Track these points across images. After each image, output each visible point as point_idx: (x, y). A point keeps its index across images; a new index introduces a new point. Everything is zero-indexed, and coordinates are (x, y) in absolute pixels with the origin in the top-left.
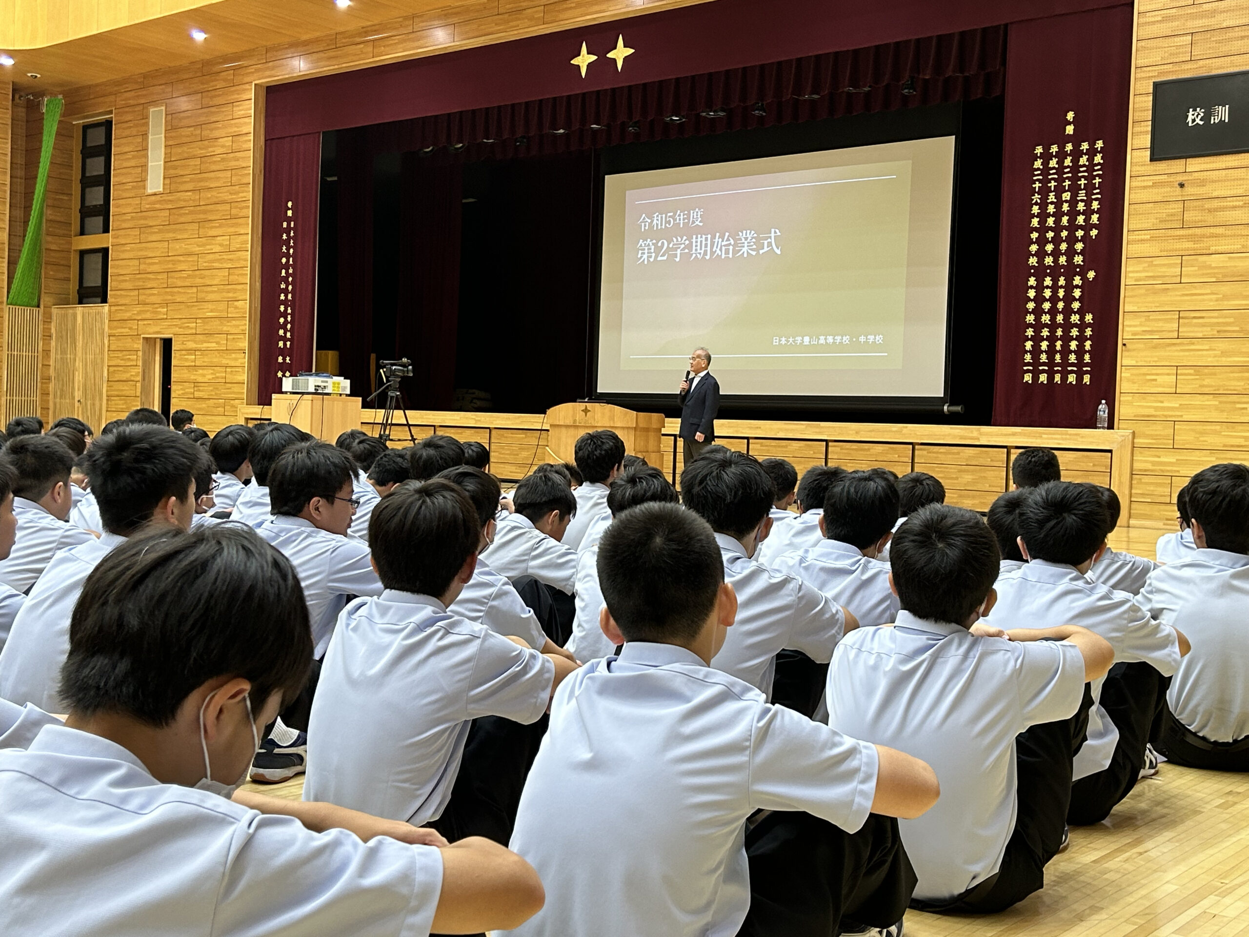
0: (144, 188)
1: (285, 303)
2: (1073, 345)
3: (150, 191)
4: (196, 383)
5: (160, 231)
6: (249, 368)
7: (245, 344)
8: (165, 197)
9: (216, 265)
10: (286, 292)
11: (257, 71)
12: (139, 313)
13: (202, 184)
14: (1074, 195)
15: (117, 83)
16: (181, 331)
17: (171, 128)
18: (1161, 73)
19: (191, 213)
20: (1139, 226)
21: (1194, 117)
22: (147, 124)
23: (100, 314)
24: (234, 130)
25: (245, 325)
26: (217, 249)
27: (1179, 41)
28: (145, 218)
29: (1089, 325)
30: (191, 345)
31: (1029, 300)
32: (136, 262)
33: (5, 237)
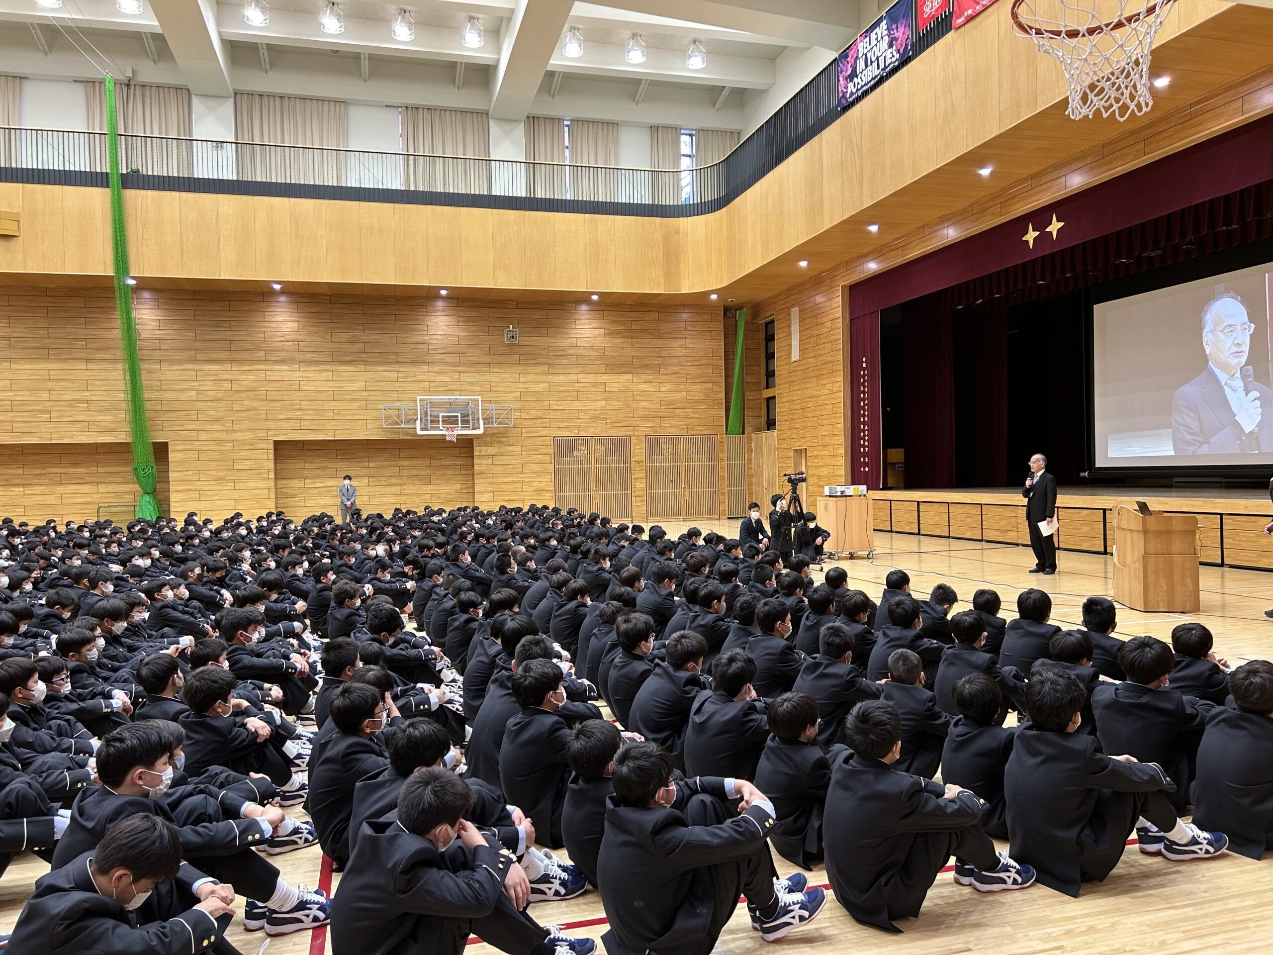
0: (790, 358)
1: (864, 423)
3: (793, 360)
4: (819, 476)
5: (799, 384)
6: (846, 466)
7: (842, 451)
8: (801, 363)
9: (827, 402)
10: (864, 416)
11: (843, 277)
12: (791, 435)
13: (818, 352)
15: (776, 296)
16: (811, 444)
17: (802, 320)
19: (813, 371)
22: (790, 319)
23: (773, 436)
24: (831, 317)
25: (841, 439)
26: (826, 392)
28: (791, 376)
30: (816, 453)
32: (788, 404)
33: (722, 396)
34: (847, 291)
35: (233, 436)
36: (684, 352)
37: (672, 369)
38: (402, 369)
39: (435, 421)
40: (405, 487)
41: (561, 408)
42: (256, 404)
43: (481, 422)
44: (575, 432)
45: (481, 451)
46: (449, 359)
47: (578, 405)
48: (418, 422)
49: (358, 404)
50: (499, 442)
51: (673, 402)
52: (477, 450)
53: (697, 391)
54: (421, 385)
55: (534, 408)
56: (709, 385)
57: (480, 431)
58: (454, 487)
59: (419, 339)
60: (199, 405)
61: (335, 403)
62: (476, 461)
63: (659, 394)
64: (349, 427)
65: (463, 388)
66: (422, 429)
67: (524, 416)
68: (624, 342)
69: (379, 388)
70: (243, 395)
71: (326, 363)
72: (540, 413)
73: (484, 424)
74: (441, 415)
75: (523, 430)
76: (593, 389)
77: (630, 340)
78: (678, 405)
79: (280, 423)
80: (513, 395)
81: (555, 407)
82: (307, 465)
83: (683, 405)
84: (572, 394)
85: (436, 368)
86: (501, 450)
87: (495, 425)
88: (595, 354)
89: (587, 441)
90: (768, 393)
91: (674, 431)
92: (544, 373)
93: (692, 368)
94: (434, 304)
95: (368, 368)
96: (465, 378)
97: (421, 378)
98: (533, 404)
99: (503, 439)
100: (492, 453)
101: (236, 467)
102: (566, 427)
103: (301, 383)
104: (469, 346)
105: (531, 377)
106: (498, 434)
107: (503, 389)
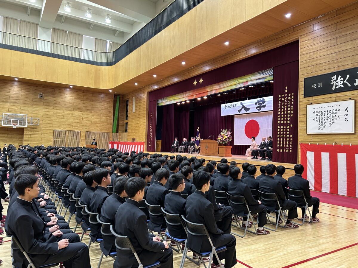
0: (132, 111)
1: (151, 132)
2: (288, 142)
3: (133, 112)
5: (134, 119)
6: (146, 144)
8: (135, 113)
9: (141, 125)
10: (151, 130)
11: (147, 89)
12: (132, 134)
13: (140, 111)
14: (287, 106)
15: (129, 93)
16: (136, 137)
17: (136, 101)
18: (306, 76)
19: (138, 116)
20: (302, 114)
21: (314, 86)
22: (133, 100)
23: (126, 134)
24: (143, 101)
25: (145, 136)
26: (141, 122)
27: (309, 68)
28: (132, 117)
29: (291, 138)
31: (278, 132)
32: (131, 125)
33: (112, 121)
34: (148, 93)
36: (100, 107)
37: (96, 111)
39: (9, 122)
41: (57, 120)
43: (27, 123)
44: (61, 129)
45: (26, 133)
46: (17, 101)
47: (63, 120)
48: (3, 122)
50: (33, 130)
51: (96, 122)
52: (25, 132)
53: (104, 119)
54: (6, 109)
56: (108, 118)
57: (26, 126)
59: (6, 94)
62: (24, 136)
63: (91, 119)
65: (22, 111)
66: (4, 124)
67: (43, 122)
68: (81, 102)
72: (49, 122)
73: (28, 124)
74: (11, 120)
75: (43, 127)
76: (69, 115)
77: (83, 101)
78: (97, 123)
80: (40, 115)
81: (55, 120)
83: (99, 123)
84: (62, 116)
85: (12, 104)
86: (34, 133)
87: (32, 124)
88: (70, 104)
89: (66, 132)
90: (126, 121)
91: (96, 131)
92: (52, 109)
93: (103, 112)
94: (13, 83)
96: (22, 108)
97: (5, 107)
98: (47, 119)
99: (35, 129)
100: (31, 134)
102: (59, 127)
104: (25, 98)
105: (47, 110)
106: (33, 127)
107: (36, 113)
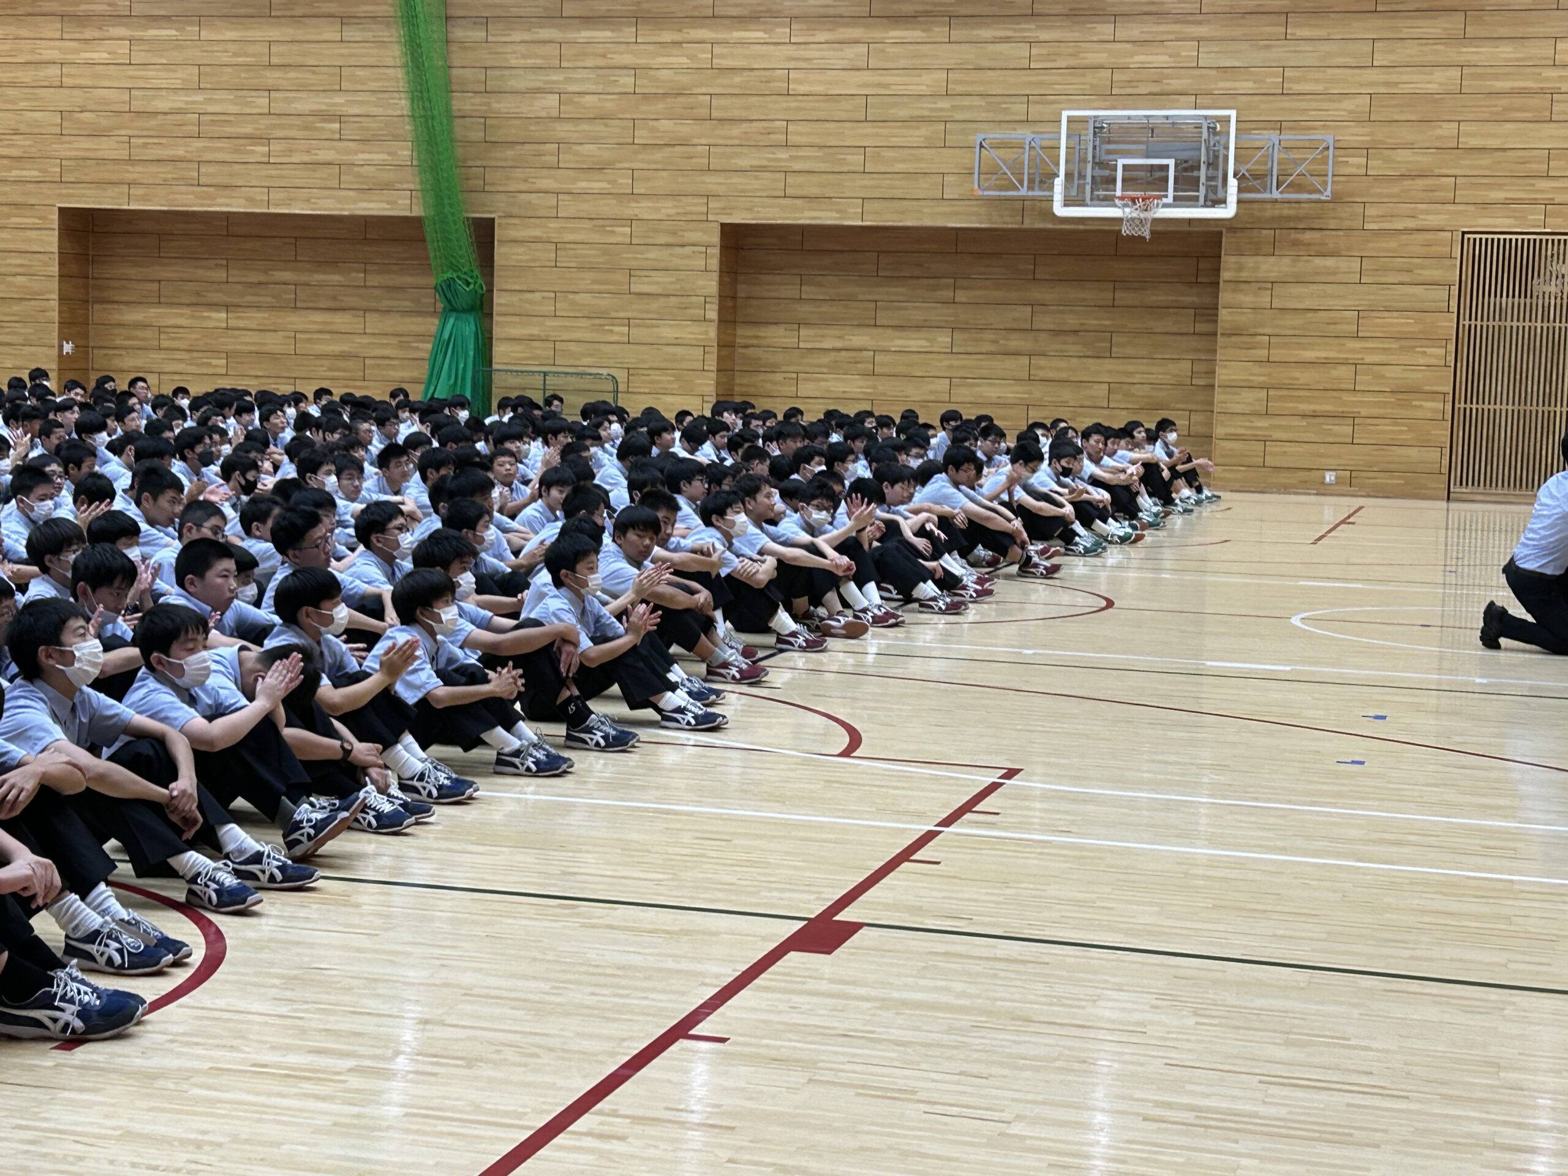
35: (633, 209)
38: (1044, 36)
39: (1104, 181)
40: (1042, 362)
41: (1495, 143)
42: (686, 129)
43: (1233, 183)
44: (1533, 221)
45: (1240, 268)
46: (1171, 3)
47: (1547, 136)
48: (1059, 183)
49: (924, 131)
50: (1295, 243)
52: (1229, 266)
55: (1410, 147)
57: (1227, 212)
58: (1173, 367)
60: (563, 130)
61: (868, 129)
62: (1225, 297)
64: (898, 193)
65: (1199, 84)
66: (1068, 203)
67: (1377, 166)
69: (980, 89)
70: (660, 106)
71: (854, 20)
72: (1425, 160)
73: (1240, 190)
74: (1122, 162)
75: (1369, 211)
79: (736, 179)
80: (1348, 104)
81: (1474, 142)
82: (809, 291)
84: (1535, 101)
85: (1134, 30)
86: (1303, 267)
87: (1276, 195)
92: (1449, 39)
95: (956, 34)
96: (1213, 55)
97: (1093, 58)
98: (1406, 134)
99: (1308, 236)
100: (1273, 276)
101: (635, 288)
102: (1506, 203)
103: (793, 75)
105: (1409, 52)
106: (1289, 218)
107: (1319, 88)
